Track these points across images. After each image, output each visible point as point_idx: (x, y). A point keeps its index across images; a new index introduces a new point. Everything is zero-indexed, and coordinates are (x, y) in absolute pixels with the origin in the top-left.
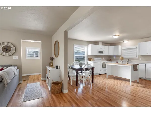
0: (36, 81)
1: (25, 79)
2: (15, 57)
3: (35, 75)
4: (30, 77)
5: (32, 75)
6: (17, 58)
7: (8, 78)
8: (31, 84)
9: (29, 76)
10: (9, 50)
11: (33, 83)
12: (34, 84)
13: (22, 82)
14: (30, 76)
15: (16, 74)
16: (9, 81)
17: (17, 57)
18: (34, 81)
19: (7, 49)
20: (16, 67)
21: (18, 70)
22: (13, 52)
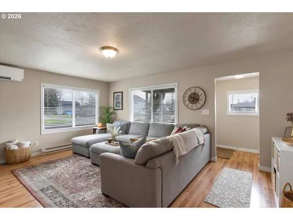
0: (243, 167)
1: (222, 155)
2: (205, 112)
3: (245, 153)
4: (234, 153)
5: (240, 151)
6: (208, 113)
7: (184, 146)
8: (230, 169)
9: (234, 150)
10: (197, 100)
11: (237, 168)
12: (238, 171)
13: (216, 160)
14: (236, 151)
15: (202, 142)
16: (184, 153)
17: (208, 111)
18: (239, 165)
19: (194, 98)
20: (205, 130)
21: (208, 135)
22: (202, 102)
